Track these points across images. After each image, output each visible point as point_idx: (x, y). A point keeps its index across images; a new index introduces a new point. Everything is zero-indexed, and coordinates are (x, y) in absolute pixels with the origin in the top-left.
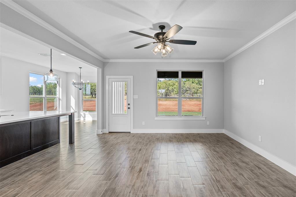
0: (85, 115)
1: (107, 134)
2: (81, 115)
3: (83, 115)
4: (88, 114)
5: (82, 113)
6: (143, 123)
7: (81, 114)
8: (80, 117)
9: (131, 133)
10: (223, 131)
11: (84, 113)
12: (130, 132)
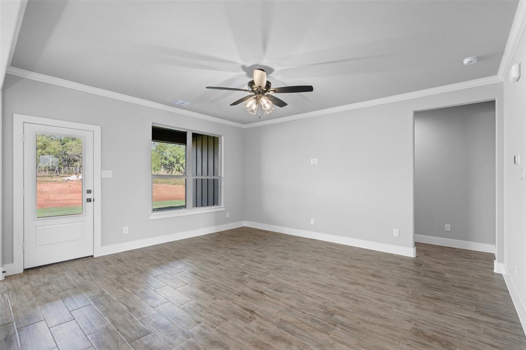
1: (19, 275)
6: (126, 230)
9: (95, 256)
10: (245, 224)
12: (92, 256)
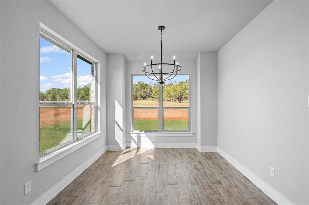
0: (139, 137)
2: (131, 137)
3: (136, 139)
4: (144, 135)
5: (134, 134)
7: (132, 135)
8: (131, 142)
11: (137, 133)
